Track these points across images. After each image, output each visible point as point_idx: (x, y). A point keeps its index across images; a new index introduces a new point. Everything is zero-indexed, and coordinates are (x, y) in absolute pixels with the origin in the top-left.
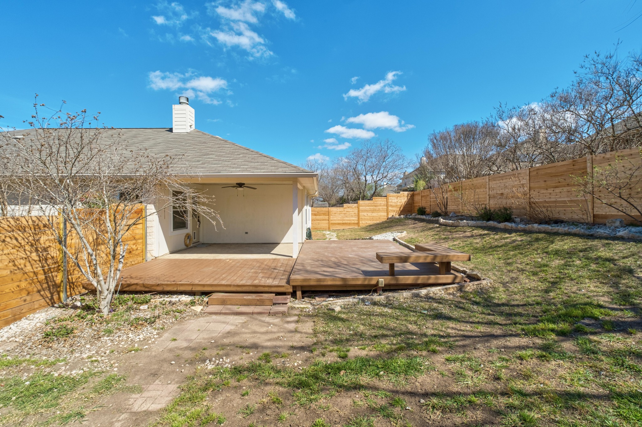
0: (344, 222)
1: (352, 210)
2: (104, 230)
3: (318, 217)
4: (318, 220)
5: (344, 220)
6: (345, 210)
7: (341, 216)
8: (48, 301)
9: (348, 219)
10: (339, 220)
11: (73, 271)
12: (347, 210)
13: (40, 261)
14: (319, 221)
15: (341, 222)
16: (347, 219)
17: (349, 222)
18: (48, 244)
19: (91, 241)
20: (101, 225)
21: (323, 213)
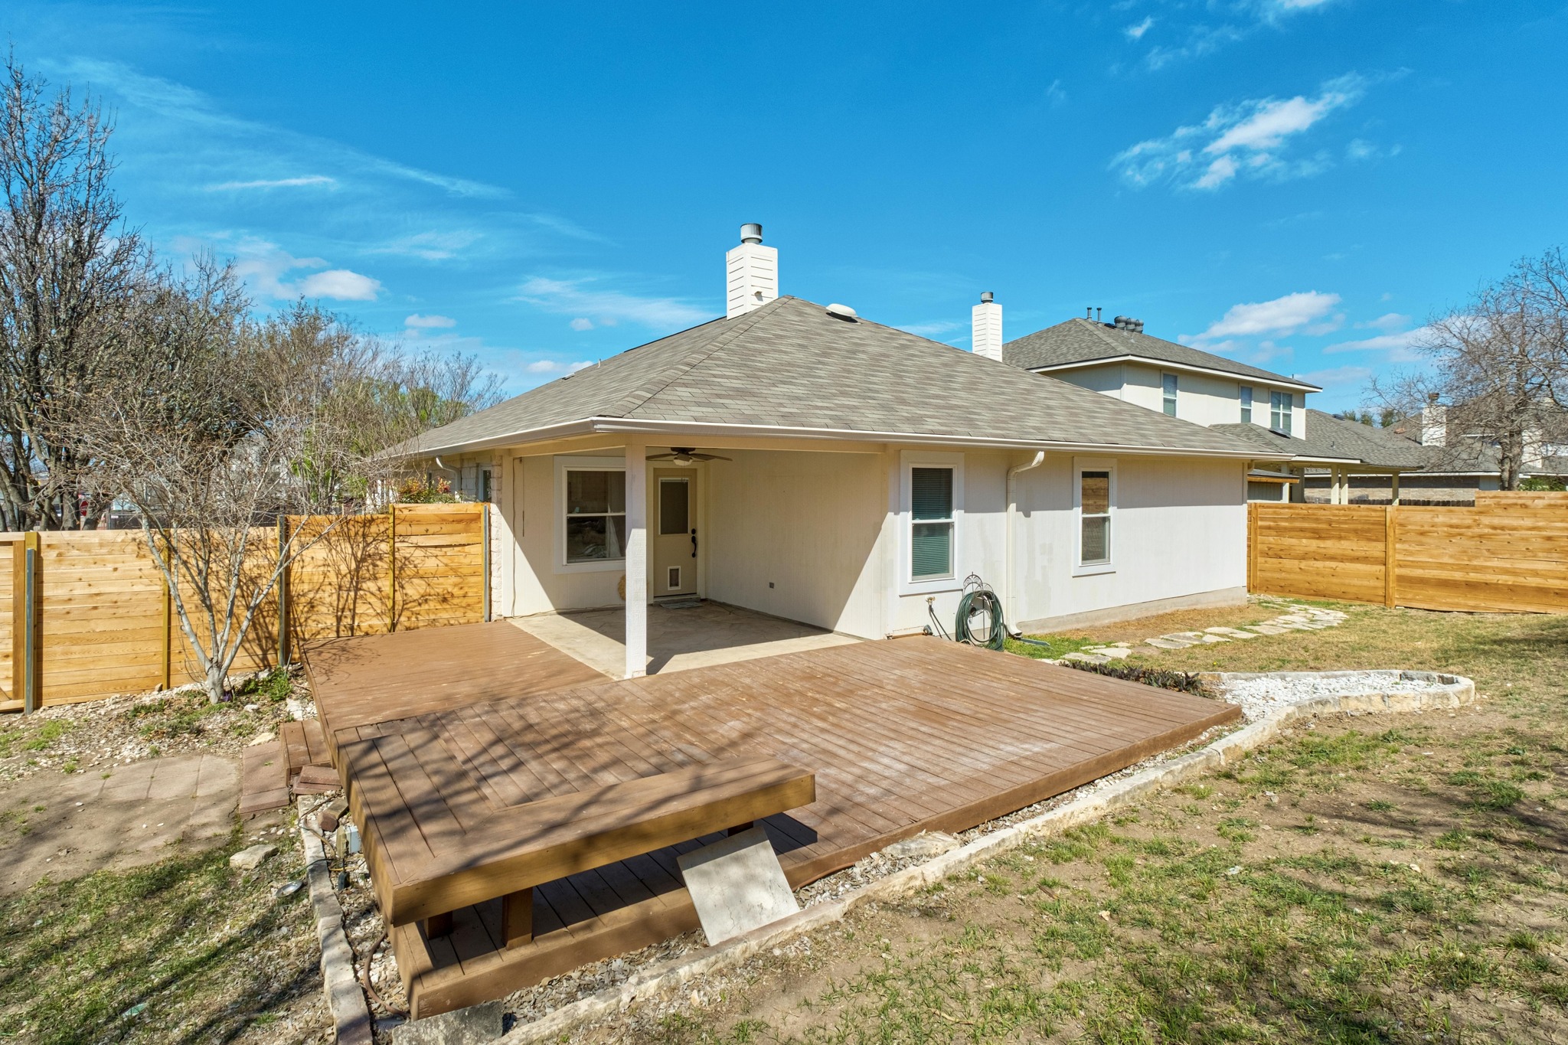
0: (1473, 577)
1: (1528, 522)
2: (374, 554)
3: (1329, 543)
4: (1333, 558)
5: (1477, 569)
6: (1486, 520)
7: (1451, 550)
8: (258, 661)
9: (1507, 565)
10: (1442, 566)
11: (306, 621)
12: (1496, 521)
13: (243, 596)
14: (1333, 564)
15: (1458, 576)
16: (1495, 563)
17: (1509, 580)
18: (256, 572)
19: (343, 573)
20: (368, 545)
21: (1356, 531)
